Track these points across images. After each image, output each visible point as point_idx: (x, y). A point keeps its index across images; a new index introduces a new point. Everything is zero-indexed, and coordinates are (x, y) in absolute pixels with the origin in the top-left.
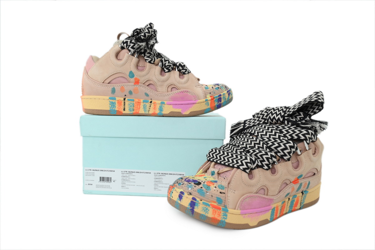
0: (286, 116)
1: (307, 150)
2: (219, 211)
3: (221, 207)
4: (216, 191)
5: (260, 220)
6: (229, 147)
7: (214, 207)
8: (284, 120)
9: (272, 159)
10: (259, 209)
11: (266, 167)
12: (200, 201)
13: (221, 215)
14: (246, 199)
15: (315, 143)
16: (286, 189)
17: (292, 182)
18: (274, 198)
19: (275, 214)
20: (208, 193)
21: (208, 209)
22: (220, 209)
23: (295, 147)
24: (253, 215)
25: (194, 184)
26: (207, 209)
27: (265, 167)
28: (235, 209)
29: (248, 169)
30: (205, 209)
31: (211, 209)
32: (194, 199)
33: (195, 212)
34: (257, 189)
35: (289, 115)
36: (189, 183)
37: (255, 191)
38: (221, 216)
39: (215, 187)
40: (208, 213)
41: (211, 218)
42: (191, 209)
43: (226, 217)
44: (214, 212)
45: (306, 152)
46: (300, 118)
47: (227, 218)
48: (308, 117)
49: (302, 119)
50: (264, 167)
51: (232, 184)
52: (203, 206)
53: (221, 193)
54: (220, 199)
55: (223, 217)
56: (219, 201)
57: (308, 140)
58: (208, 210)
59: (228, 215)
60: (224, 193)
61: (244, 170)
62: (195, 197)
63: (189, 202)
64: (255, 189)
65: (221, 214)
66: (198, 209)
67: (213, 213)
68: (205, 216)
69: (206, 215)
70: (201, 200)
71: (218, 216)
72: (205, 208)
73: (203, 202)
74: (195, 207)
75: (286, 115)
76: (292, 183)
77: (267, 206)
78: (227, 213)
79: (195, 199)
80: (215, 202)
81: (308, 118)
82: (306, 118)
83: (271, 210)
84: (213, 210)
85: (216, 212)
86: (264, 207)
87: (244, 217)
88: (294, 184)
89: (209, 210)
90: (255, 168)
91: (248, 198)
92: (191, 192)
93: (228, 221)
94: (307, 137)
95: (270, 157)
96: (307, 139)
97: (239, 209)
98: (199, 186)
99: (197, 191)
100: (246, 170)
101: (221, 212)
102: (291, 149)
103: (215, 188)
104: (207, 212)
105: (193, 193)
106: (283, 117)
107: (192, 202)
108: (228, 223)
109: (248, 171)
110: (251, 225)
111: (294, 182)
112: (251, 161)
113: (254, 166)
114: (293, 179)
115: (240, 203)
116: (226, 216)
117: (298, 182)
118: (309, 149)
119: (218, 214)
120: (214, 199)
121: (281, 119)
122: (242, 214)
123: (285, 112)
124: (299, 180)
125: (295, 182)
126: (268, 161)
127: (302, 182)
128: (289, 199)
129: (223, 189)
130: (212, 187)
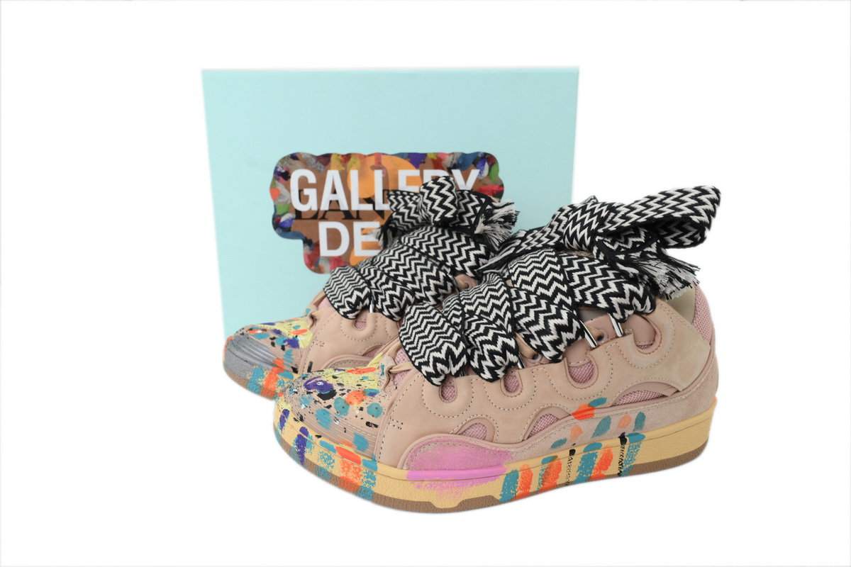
0: (600, 235)
1: (617, 337)
2: (356, 466)
3: (362, 458)
4: (359, 417)
5: (466, 498)
6: (429, 313)
7: (344, 454)
8: (593, 243)
9: (504, 356)
10: (462, 472)
11: (487, 375)
12: (315, 439)
13: (361, 475)
14: (427, 447)
15: (649, 317)
16: (553, 429)
17: (574, 414)
18: (513, 450)
19: (519, 485)
20: (337, 423)
21: (333, 458)
22: (358, 462)
23: (575, 330)
24: (444, 485)
25: (319, 395)
26: (330, 458)
27: (484, 373)
28: (396, 467)
29: (437, 375)
30: (326, 457)
31: (337, 458)
32: (303, 430)
33: (307, 459)
34: (460, 426)
35: (607, 234)
36: (308, 393)
37: (456, 430)
38: (362, 478)
39: (361, 409)
40: (332, 467)
41: (339, 478)
42: (298, 453)
43: (372, 481)
44: (345, 467)
45: (613, 343)
46: (635, 243)
47: (375, 483)
48: (654, 245)
49: (638, 246)
50: (482, 375)
51: (394, 408)
52: (322, 450)
53: (368, 424)
54: (362, 438)
55: (366, 480)
56: (361, 443)
57: (616, 312)
58: (332, 461)
59: (378, 477)
60: (376, 426)
61: (429, 376)
62: (307, 427)
63: (295, 436)
64: (455, 424)
65: (361, 473)
66: (312, 455)
67: (343, 469)
68: (327, 472)
69: (329, 469)
70: (319, 437)
71: (355, 476)
72: (326, 454)
73: (321, 442)
74: (307, 450)
75: (600, 231)
76: (572, 417)
77: (491, 466)
78: (374, 474)
79: (306, 433)
80: (350, 445)
81: (653, 249)
82: (650, 246)
83: (502, 478)
84: (344, 462)
85: (349, 467)
86: (481, 468)
87: (418, 487)
88: (576, 421)
89: (334, 461)
90: (457, 375)
91: (433, 444)
92: (303, 415)
93: (376, 489)
94: (613, 304)
95: (501, 351)
96: (614, 308)
97: (405, 467)
98: (326, 401)
99: (315, 413)
100: (432, 378)
101: (362, 469)
102: (559, 334)
103: (358, 412)
104: (330, 464)
105: (308, 417)
106: (593, 234)
107: (299, 436)
108: (378, 495)
109: (435, 380)
110: (438, 506)
111: (579, 415)
112: (447, 357)
113: (454, 370)
114: (573, 408)
115: (407, 456)
116: (374, 479)
117: (593, 414)
118: (624, 335)
119: (355, 473)
120: (350, 437)
121: (588, 241)
122: (410, 479)
123: (601, 222)
124: (595, 411)
125: (581, 414)
126: (493, 359)
127: (610, 414)
128: (572, 452)
129: (376, 417)
130: (354, 409)
